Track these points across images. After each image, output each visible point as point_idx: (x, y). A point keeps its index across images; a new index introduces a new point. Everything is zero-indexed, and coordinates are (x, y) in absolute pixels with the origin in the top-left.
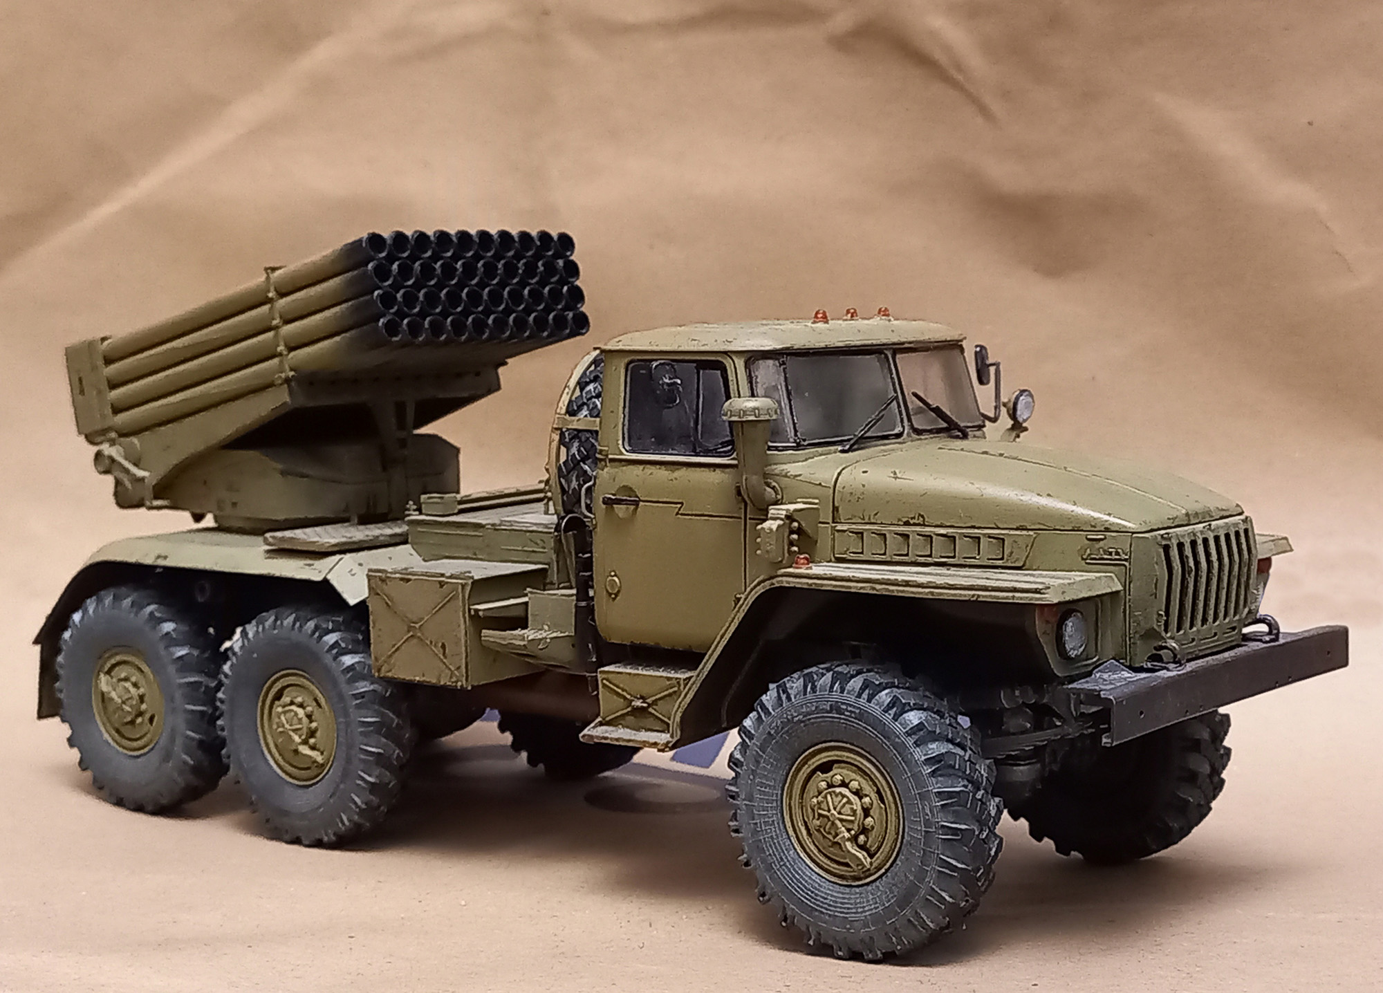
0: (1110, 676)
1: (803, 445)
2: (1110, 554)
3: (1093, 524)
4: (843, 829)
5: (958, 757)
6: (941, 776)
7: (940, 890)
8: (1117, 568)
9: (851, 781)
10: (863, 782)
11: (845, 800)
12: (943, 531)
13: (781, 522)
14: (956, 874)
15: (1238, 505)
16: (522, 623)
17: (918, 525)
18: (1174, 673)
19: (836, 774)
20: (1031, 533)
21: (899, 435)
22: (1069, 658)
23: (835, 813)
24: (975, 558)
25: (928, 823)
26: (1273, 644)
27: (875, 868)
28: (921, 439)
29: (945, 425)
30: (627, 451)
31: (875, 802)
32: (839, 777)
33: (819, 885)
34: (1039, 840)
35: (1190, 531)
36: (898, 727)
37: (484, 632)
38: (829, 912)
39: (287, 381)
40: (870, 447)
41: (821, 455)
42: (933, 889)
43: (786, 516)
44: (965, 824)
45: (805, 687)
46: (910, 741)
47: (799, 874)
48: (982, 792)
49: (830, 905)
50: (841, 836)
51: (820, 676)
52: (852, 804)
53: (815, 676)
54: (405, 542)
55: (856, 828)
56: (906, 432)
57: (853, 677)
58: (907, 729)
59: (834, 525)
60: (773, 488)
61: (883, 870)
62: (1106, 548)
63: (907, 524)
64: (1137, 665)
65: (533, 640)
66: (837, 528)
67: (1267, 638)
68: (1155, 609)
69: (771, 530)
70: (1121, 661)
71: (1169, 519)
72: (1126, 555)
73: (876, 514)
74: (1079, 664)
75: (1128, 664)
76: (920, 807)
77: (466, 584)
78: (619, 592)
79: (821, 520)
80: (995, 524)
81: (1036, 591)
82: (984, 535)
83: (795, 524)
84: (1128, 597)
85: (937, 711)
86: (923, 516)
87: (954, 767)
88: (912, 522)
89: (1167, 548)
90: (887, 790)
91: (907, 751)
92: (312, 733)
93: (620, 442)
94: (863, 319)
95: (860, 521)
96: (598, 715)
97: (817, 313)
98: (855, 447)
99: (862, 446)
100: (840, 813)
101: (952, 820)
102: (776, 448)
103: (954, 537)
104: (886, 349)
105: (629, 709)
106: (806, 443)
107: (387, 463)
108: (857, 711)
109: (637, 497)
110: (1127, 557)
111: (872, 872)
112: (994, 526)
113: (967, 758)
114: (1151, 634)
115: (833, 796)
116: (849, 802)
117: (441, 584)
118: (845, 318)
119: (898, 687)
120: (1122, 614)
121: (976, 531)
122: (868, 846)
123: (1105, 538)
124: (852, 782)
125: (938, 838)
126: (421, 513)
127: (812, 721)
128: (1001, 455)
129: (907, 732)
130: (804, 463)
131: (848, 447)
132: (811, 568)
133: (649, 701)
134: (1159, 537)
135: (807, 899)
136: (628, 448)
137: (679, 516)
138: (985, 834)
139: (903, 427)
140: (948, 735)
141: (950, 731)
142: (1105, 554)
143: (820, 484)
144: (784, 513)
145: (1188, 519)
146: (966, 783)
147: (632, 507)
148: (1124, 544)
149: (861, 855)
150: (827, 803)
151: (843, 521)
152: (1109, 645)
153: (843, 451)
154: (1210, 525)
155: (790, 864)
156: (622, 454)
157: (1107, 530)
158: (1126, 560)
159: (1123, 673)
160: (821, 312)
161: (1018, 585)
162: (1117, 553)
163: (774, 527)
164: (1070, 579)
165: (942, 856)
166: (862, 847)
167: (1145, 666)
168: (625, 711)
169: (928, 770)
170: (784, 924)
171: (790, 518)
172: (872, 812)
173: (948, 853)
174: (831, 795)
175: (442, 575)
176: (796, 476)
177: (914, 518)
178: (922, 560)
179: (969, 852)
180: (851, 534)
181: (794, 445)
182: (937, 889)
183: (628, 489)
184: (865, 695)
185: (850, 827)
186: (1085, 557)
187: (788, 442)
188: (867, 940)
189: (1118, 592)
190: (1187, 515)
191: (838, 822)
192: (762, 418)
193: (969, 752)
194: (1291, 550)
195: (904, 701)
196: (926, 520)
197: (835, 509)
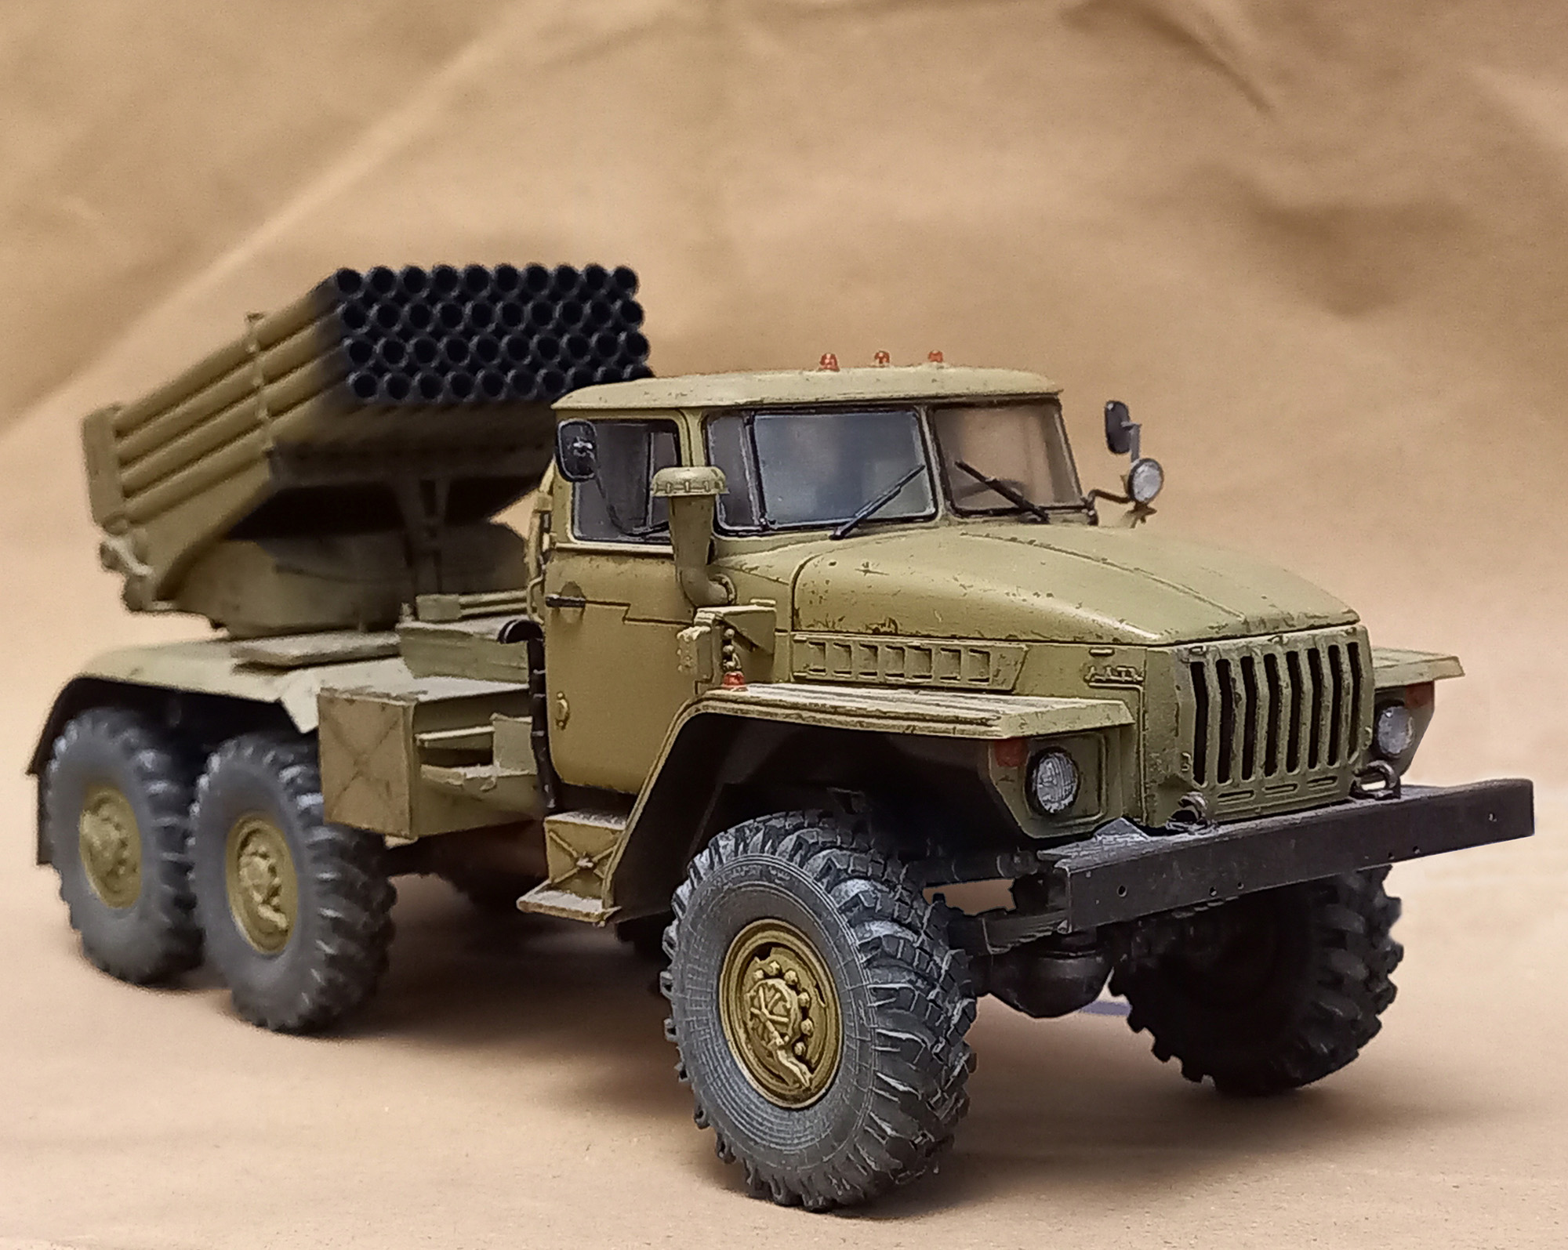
0: (1115, 839)
1: (773, 530)
2: (1120, 673)
3: (1100, 634)
4: (776, 1034)
5: (902, 942)
6: (877, 967)
7: (880, 1119)
8: (1125, 692)
9: (787, 971)
10: (802, 973)
11: (778, 995)
12: (916, 642)
13: (707, 629)
14: (896, 1099)
15: (1350, 611)
16: (486, 758)
17: (890, 634)
18: (1197, 836)
19: (772, 962)
20: (1023, 645)
21: (931, 517)
22: (1046, 814)
23: (766, 1012)
24: (955, 678)
25: (863, 1030)
26: (1388, 802)
27: (816, 1087)
28: (966, 523)
29: (1012, 505)
30: (576, 538)
31: (814, 998)
32: (775, 965)
33: (757, 1107)
34: (1164, 1059)
35: (1240, 645)
36: (832, 903)
37: (425, 768)
38: (764, 1142)
39: (269, 454)
40: (878, 533)
41: (799, 542)
42: (871, 1118)
43: (715, 620)
44: (910, 1033)
45: (737, 846)
46: (843, 921)
47: (734, 1091)
48: (938, 990)
49: (765, 1133)
50: (772, 1042)
51: (754, 831)
52: (785, 1001)
53: (748, 832)
54: (396, 655)
55: (790, 1032)
56: (940, 514)
57: (788, 833)
58: (842, 903)
59: (793, 633)
60: (725, 585)
61: (823, 1091)
62: (1114, 667)
63: (876, 632)
64: (1156, 826)
65: (472, 779)
66: (796, 638)
67: (1381, 794)
68: (1177, 751)
69: (690, 638)
70: (1135, 820)
71: (1212, 628)
72: (1139, 676)
73: (840, 620)
74: (1071, 823)
75: (1143, 824)
76: (854, 1007)
77: (409, 707)
78: (567, 718)
79: (779, 627)
80: (979, 632)
81: (983, 722)
82: (966, 647)
83: (730, 632)
84: (1142, 733)
85: (886, 880)
86: (894, 623)
87: (894, 957)
88: (882, 630)
89: (1197, 670)
90: (826, 983)
91: (840, 933)
92: (275, 892)
93: (569, 526)
94: (896, 366)
95: (822, 629)
96: (546, 877)
97: (824, 358)
98: (854, 530)
99: (865, 531)
100: (771, 1013)
101: (891, 1027)
102: (737, 534)
103: (930, 650)
104: (917, 404)
105: (575, 871)
106: (776, 526)
107: (411, 557)
108: (788, 878)
109: (584, 597)
110: (1140, 679)
111: (813, 1091)
112: (979, 636)
113: (917, 945)
114: (1174, 784)
115: (766, 990)
116: (783, 999)
117: (384, 706)
118: (873, 364)
119: (840, 848)
120: (1135, 756)
121: (956, 642)
122: (808, 1057)
123: (1113, 653)
124: (791, 972)
125: (875, 1050)
126: (417, 619)
127: (743, 889)
128: (1031, 542)
129: (840, 907)
130: (771, 552)
131: (838, 533)
132: (745, 690)
133: (595, 859)
134: (1185, 653)
135: (742, 1124)
136: (578, 534)
137: (626, 622)
138: (941, 1046)
139: (936, 505)
140: (893, 914)
141: (897, 908)
142: (1113, 675)
143: (777, 581)
144: (712, 616)
145: (1246, 630)
146: (913, 977)
147: (580, 610)
148: (1134, 660)
149: (798, 1068)
150: (759, 999)
151: (804, 628)
152: (1120, 797)
153: (834, 538)
154: (1281, 638)
155: (726, 1077)
156: (569, 541)
157: (1116, 642)
158: (1139, 683)
159: (1135, 835)
160: (828, 356)
161: (963, 714)
162: (1128, 674)
163: (695, 635)
164: (1046, 707)
165: (879, 1075)
166: (801, 1058)
167: (1168, 828)
168: (571, 873)
169: (862, 959)
170: (721, 1155)
171: (721, 623)
172: (811, 1013)
173: (886, 1070)
174: (764, 989)
175: (388, 696)
176: (752, 569)
177: (883, 625)
178: (892, 680)
179: (916, 1071)
180: (811, 646)
181: (759, 528)
182: (876, 1118)
183: (573, 587)
184: (797, 858)
185: (784, 1031)
186: (1088, 678)
187: (753, 525)
188: (805, 1180)
189: (1130, 725)
190: (1246, 622)
191: (769, 1024)
192: (694, 492)
193: (923, 936)
194: (1462, 674)
195: (838, 866)
196: (899, 627)
197: (795, 613)
